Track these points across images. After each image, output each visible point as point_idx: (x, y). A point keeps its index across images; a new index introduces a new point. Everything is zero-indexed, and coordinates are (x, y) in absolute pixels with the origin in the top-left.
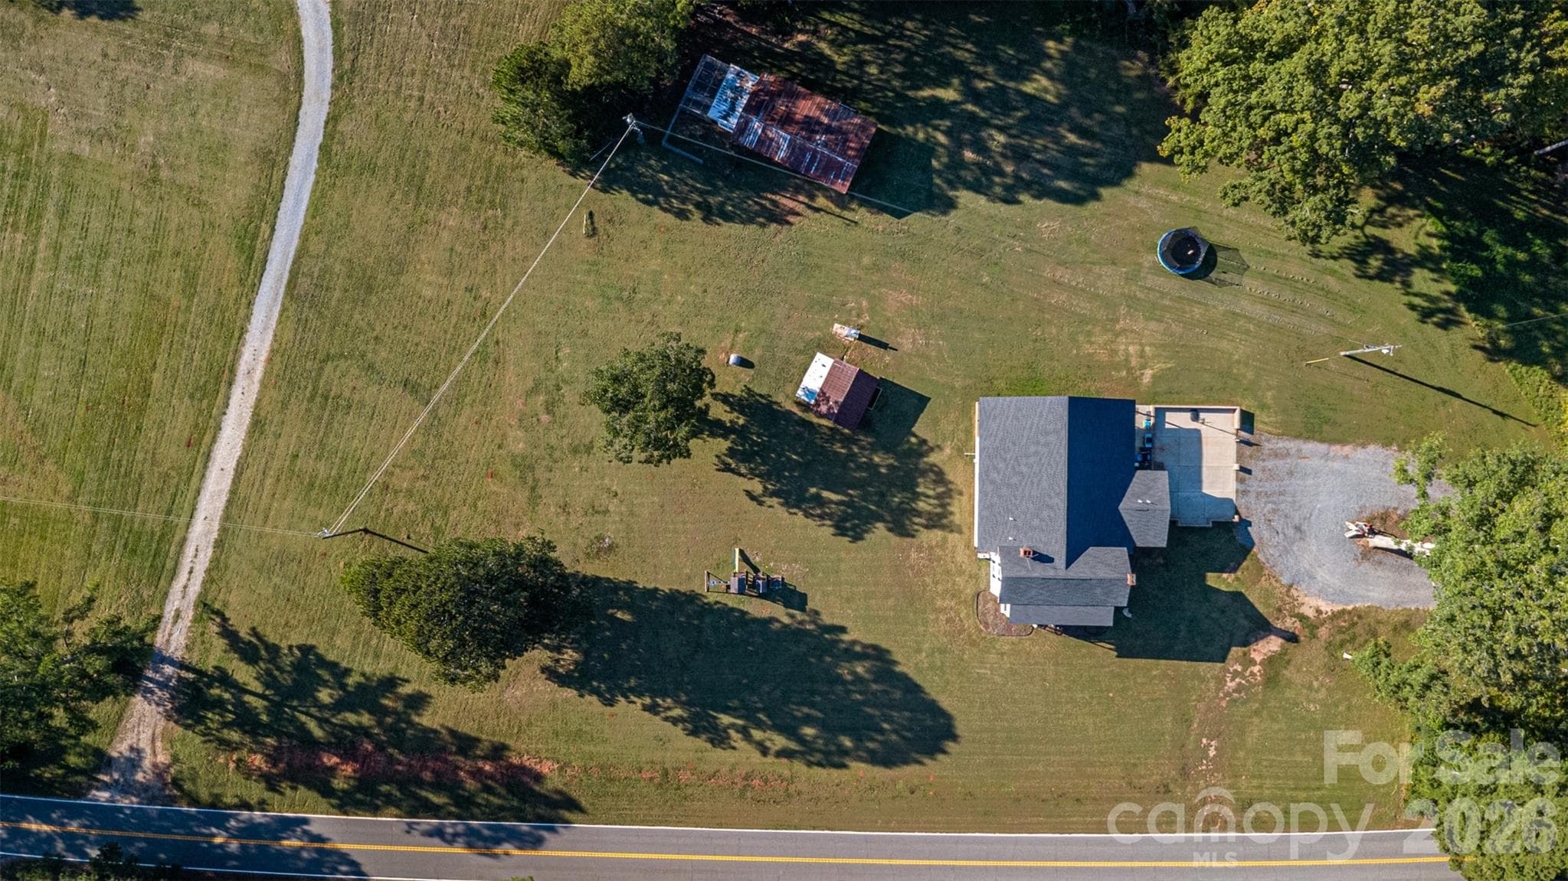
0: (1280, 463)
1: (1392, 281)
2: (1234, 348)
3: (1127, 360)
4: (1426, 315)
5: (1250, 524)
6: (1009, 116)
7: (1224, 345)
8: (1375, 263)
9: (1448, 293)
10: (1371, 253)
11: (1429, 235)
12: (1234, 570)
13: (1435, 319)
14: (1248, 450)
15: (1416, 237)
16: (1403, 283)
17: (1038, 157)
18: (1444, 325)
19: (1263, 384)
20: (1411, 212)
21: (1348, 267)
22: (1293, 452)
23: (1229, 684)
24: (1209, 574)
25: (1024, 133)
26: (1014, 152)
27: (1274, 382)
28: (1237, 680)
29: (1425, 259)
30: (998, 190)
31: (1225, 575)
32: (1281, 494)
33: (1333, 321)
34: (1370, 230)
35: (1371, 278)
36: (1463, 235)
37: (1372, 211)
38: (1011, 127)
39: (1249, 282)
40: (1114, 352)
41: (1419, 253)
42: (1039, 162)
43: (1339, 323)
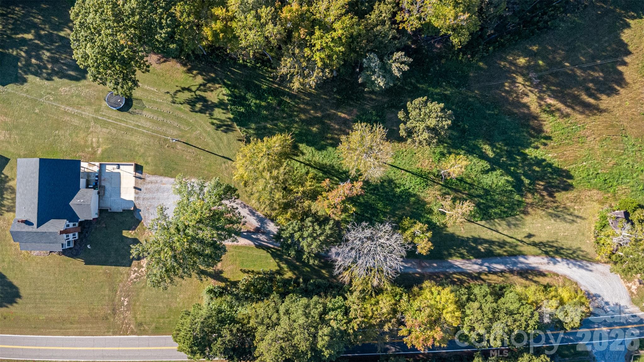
0: (153, 185)
1: (205, 113)
2: (137, 139)
3: (91, 144)
4: (218, 127)
5: (140, 211)
6: (52, 45)
7: (133, 138)
8: (199, 106)
9: (229, 118)
10: (197, 102)
11: (224, 95)
12: (134, 229)
13: (222, 129)
14: (140, 181)
15: (218, 96)
16: (210, 114)
17: (62, 61)
18: (226, 131)
19: (148, 154)
20: (217, 86)
21: (187, 108)
22: (159, 181)
23: (132, 275)
24: (124, 231)
25: (57, 52)
26: (51, 59)
27: (152, 154)
28: (136, 274)
29: (221, 104)
30: (45, 75)
31: (130, 231)
32: (153, 198)
33: (179, 129)
34: (198, 93)
35: (196, 112)
36: (238, 95)
37: (201, 85)
38: (53, 49)
39: (144, 113)
40: (86, 141)
41: (219, 102)
42: (63, 64)
43: (182, 130)
